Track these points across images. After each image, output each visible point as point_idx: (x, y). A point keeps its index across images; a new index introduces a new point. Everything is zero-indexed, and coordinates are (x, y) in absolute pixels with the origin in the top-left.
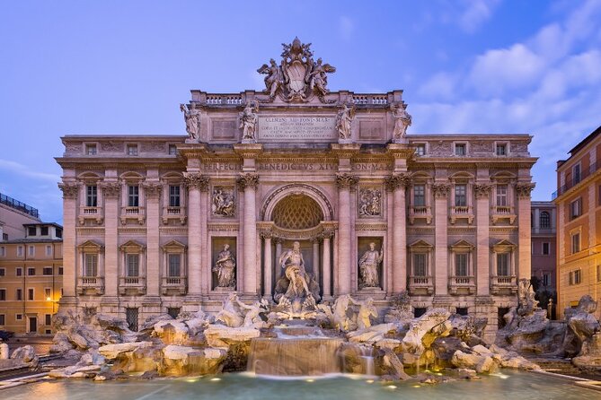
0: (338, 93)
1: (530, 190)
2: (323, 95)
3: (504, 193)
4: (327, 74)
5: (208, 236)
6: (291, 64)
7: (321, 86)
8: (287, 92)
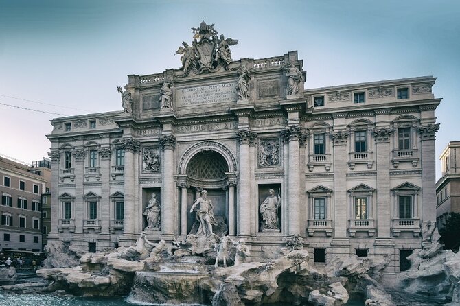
0: (240, 61)
1: (435, 131)
2: (227, 65)
3: (407, 136)
4: (230, 47)
5: (139, 187)
6: (200, 43)
7: (225, 58)
8: (198, 66)
